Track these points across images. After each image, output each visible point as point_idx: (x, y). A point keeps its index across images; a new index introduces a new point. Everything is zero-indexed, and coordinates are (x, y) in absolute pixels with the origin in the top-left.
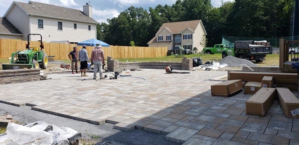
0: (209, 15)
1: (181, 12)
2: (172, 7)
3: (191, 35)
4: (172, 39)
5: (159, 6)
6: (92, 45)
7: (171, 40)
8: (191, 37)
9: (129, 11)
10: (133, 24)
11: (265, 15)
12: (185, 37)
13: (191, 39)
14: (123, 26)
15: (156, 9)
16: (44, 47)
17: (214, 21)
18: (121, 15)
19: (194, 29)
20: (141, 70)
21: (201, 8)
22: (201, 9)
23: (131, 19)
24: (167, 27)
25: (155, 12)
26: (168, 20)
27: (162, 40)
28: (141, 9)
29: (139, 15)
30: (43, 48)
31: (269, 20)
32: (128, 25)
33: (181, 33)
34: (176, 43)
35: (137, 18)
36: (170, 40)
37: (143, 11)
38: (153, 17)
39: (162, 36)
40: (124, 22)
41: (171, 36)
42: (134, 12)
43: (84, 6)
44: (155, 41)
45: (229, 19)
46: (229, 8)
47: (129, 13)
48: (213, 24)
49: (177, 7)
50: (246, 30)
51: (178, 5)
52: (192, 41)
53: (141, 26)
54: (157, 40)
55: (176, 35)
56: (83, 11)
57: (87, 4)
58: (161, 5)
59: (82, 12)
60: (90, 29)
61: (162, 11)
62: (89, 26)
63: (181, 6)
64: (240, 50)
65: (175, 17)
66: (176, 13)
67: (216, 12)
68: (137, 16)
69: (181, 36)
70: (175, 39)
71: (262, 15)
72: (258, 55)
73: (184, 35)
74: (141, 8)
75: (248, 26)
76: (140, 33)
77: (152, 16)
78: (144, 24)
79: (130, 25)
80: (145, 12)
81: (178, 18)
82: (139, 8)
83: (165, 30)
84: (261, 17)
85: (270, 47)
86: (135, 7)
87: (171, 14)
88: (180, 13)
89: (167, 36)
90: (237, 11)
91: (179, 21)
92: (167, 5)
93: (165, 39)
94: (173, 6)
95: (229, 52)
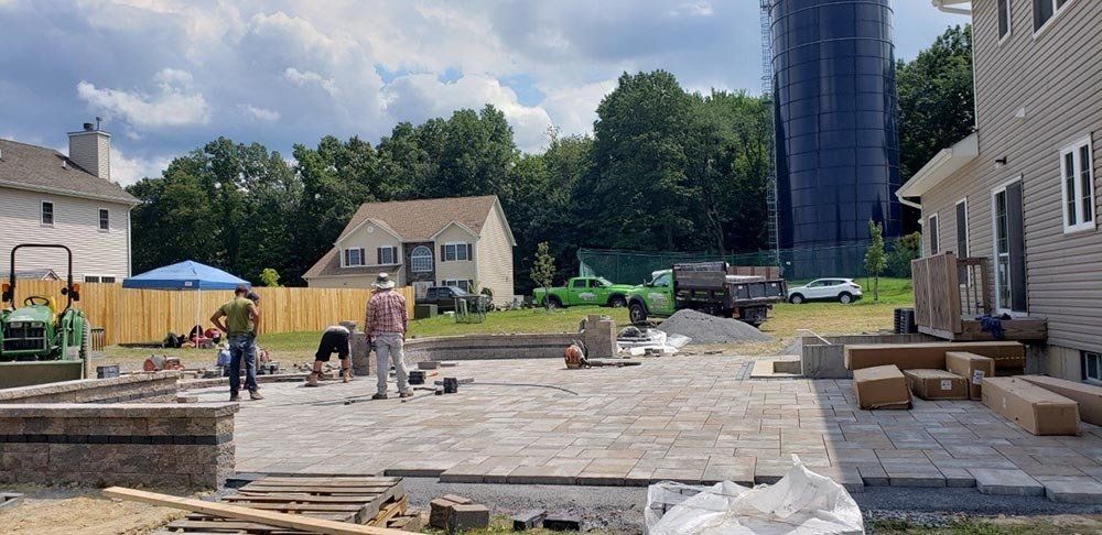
0: (515, 179)
1: (417, 166)
2: (382, 145)
3: (470, 246)
4: (401, 260)
5: (329, 143)
6: (191, 284)
7: (395, 262)
8: (467, 252)
9: (209, 155)
10: (228, 205)
11: (687, 184)
12: (448, 253)
13: (470, 259)
14: (184, 211)
15: (320, 152)
16: (80, 292)
17: (530, 201)
18: (176, 169)
19: (479, 226)
20: (453, 365)
21: (486, 156)
22: (486, 160)
23: (218, 185)
24: (377, 217)
25: (318, 161)
26: (369, 194)
27: (363, 263)
28: (257, 150)
29: (251, 172)
30: (77, 299)
31: (700, 199)
32: (206, 208)
33: (432, 239)
34: (415, 274)
35: (244, 181)
36: (392, 264)
37: (265, 156)
38: (310, 179)
39: (363, 250)
40: (191, 198)
41: (395, 249)
42: (232, 161)
43: (72, 136)
44: (335, 267)
45: (580, 194)
46: (576, 157)
47: (210, 164)
48: (526, 209)
49: (401, 147)
50: (633, 230)
51: (403, 140)
52: (475, 265)
53: (262, 213)
54: (343, 265)
55: (416, 244)
56: (68, 156)
57: (87, 126)
58: (335, 136)
59: (66, 158)
60: (104, 224)
61: (341, 160)
62: (104, 214)
63: (414, 145)
64: (693, 291)
65: (394, 182)
66: (397, 168)
67: (537, 172)
68: (241, 176)
69: (433, 249)
70: (410, 259)
71: (679, 183)
72: (750, 307)
73: (442, 247)
74: (256, 147)
75: (637, 216)
76: (260, 238)
77: (307, 176)
78: (272, 205)
79: (215, 209)
80: (275, 161)
81: (406, 187)
82: (248, 145)
83: (370, 229)
84: (678, 190)
85: (780, 282)
86: (236, 143)
87: (378, 172)
88: (412, 169)
89: (379, 250)
90: (604, 171)
91: (412, 196)
92: (360, 138)
93: (371, 259)
94: (384, 146)
95: (652, 300)
